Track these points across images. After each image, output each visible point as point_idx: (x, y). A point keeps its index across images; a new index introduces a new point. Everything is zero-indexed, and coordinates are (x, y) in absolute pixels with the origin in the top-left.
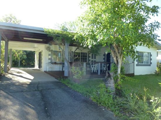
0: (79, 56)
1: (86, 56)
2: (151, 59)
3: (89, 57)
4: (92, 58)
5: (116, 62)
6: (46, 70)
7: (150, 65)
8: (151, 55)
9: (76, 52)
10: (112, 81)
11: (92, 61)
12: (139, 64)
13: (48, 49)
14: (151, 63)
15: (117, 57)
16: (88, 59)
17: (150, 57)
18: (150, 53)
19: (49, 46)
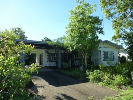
0: (67, 56)
1: (71, 56)
2: (114, 56)
3: (73, 56)
4: (76, 57)
5: (84, 58)
6: (46, 66)
7: (113, 60)
8: (114, 54)
9: (65, 53)
10: (82, 67)
11: (76, 59)
12: (105, 59)
13: (47, 52)
14: (114, 59)
15: (84, 56)
16: (73, 57)
17: (113, 55)
18: (113, 52)
19: (48, 50)
